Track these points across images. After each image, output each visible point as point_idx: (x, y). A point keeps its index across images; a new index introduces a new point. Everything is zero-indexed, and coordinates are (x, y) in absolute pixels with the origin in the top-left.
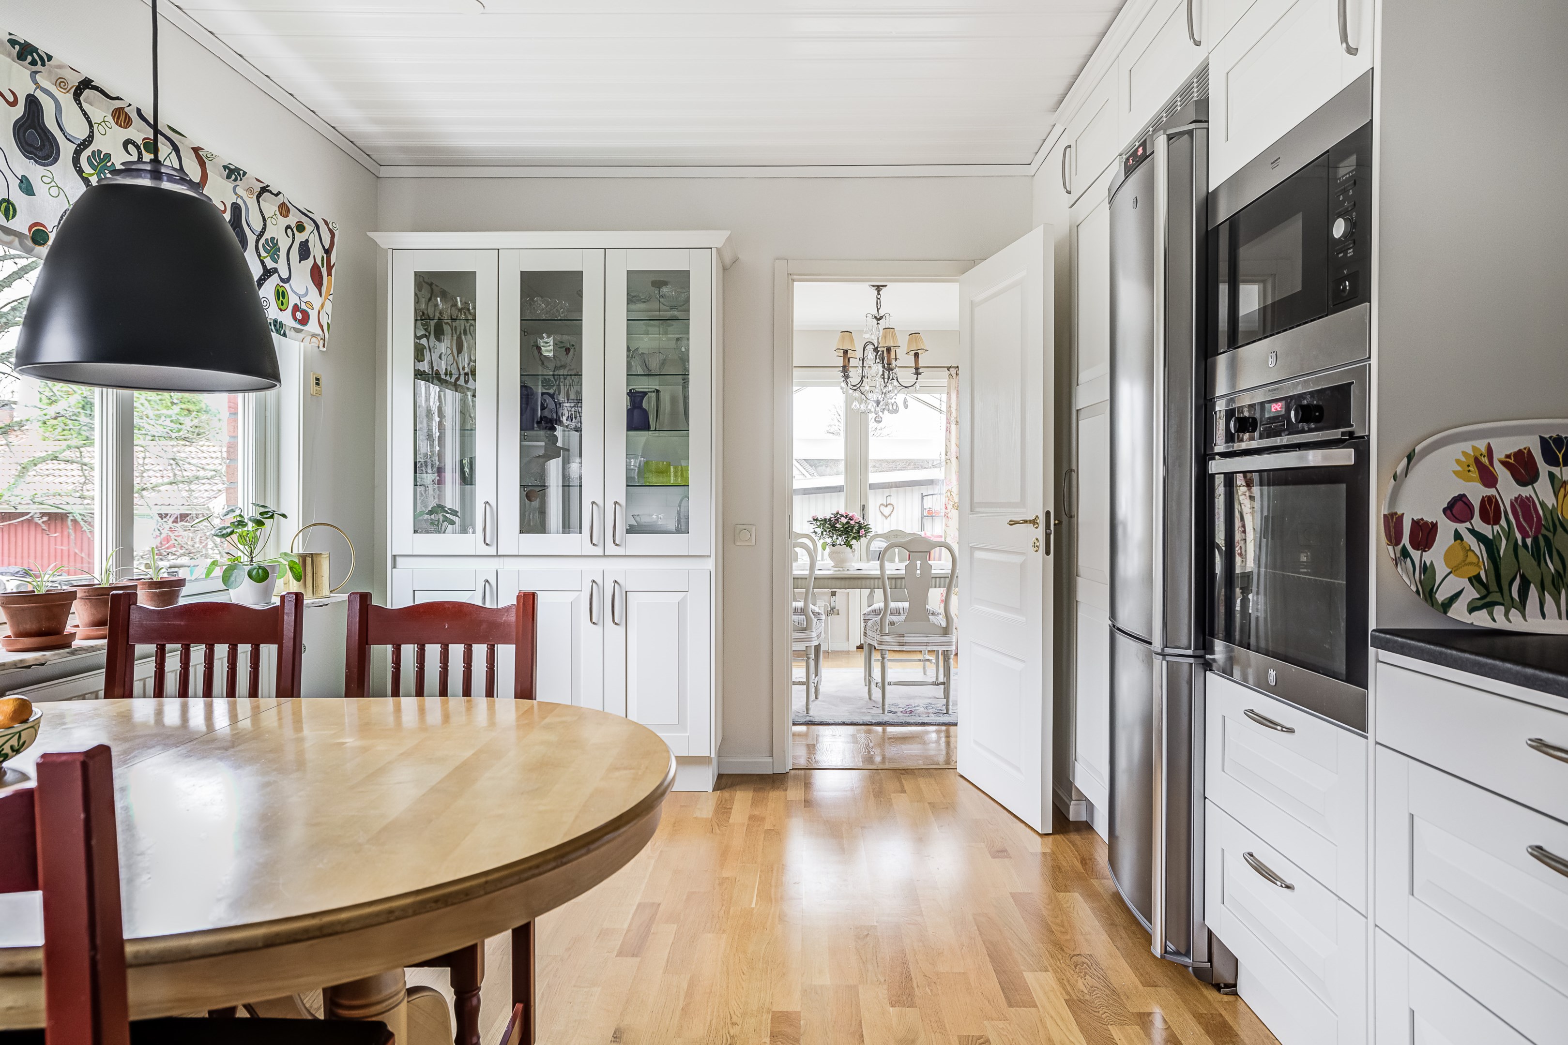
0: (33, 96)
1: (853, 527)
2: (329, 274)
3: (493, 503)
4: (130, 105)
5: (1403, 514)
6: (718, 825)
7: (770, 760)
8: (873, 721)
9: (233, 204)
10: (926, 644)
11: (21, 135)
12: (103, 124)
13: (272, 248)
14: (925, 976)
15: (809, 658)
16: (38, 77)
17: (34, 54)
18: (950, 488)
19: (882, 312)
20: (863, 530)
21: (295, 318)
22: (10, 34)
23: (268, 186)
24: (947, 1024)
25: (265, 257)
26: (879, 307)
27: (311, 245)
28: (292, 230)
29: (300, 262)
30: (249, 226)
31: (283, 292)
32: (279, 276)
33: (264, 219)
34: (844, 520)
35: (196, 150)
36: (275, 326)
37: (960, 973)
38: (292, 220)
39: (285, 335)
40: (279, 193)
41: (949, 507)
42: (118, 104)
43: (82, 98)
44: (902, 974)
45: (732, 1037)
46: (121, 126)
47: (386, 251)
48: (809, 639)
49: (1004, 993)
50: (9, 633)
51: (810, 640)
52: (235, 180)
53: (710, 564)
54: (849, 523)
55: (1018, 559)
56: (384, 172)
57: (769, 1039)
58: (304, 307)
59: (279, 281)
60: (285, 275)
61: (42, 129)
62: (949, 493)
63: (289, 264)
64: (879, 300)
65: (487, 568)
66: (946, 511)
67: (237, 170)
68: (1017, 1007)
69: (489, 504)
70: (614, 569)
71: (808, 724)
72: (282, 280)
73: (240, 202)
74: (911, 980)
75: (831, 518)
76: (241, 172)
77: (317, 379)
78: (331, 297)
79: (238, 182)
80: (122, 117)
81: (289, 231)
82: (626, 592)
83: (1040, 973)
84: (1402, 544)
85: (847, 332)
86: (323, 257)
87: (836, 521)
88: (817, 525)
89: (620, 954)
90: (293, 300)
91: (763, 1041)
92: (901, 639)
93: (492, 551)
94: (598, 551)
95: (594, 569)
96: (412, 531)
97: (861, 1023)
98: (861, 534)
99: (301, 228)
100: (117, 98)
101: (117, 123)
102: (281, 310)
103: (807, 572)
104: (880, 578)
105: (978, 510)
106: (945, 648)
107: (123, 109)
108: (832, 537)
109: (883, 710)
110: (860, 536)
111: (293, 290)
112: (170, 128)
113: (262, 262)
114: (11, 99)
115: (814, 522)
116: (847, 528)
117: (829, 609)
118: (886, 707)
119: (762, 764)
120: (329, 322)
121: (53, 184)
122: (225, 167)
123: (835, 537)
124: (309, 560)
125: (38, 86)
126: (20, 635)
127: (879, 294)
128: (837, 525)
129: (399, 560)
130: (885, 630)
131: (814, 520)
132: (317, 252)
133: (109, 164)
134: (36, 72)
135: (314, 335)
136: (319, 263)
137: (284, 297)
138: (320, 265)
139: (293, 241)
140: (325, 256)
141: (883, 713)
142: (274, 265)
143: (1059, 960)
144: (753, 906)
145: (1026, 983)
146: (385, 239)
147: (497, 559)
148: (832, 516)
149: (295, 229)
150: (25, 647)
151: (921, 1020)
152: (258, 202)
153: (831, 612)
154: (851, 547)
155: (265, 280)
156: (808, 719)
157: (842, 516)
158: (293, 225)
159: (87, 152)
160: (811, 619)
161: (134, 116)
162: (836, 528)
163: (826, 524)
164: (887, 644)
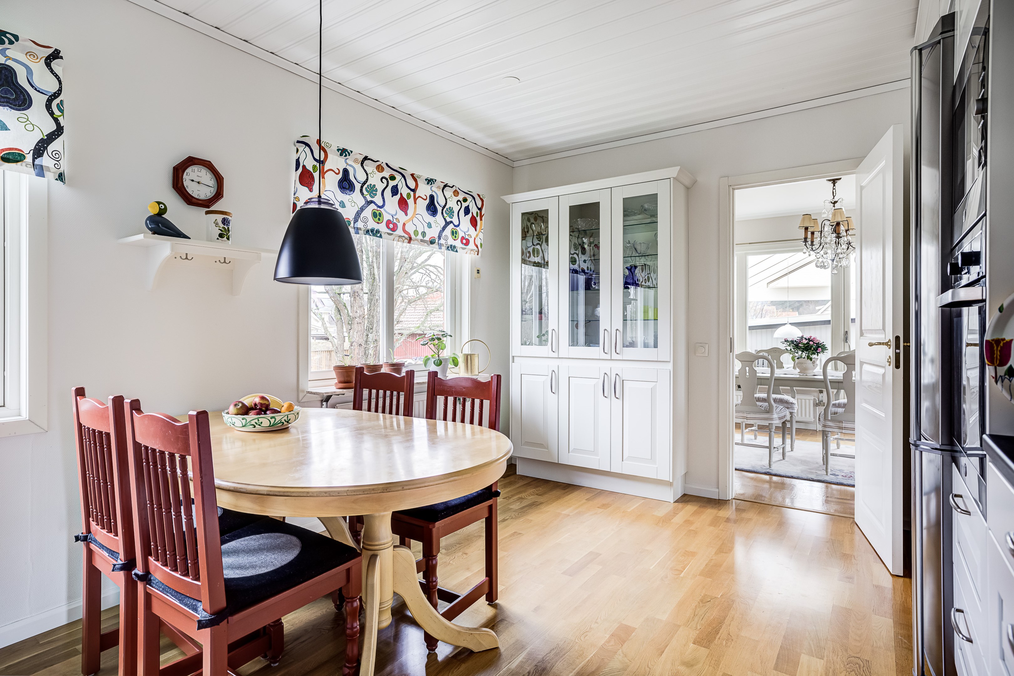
0: (346, 168)
1: (812, 346)
2: (481, 220)
3: (556, 330)
4: (382, 163)
5: (1011, 340)
6: (663, 521)
7: (717, 490)
8: (815, 478)
9: (430, 195)
11: (341, 184)
12: (372, 173)
13: (449, 212)
14: (729, 634)
15: (771, 432)
16: (347, 161)
17: (346, 152)
19: (836, 199)
20: (820, 348)
21: (462, 243)
22: (338, 147)
23: (447, 184)
24: (721, 664)
25: (446, 217)
26: (834, 195)
27: (470, 207)
28: (461, 202)
29: (465, 216)
30: (438, 203)
31: (456, 231)
32: (454, 224)
33: (446, 199)
34: (805, 342)
35: (412, 175)
36: (451, 248)
37: (754, 640)
38: (461, 197)
39: (457, 251)
40: (454, 186)
42: (378, 163)
43: (364, 165)
44: (714, 629)
45: (591, 628)
46: (380, 172)
47: (509, 204)
48: (772, 419)
49: (777, 661)
50: (337, 382)
52: (431, 184)
53: (670, 366)
54: (809, 343)
55: (881, 371)
56: (516, 164)
57: (609, 636)
58: (467, 237)
59: (453, 227)
60: (457, 223)
61: (349, 180)
63: (459, 218)
64: (834, 190)
65: (553, 364)
67: (432, 180)
68: (780, 671)
69: (555, 331)
70: (617, 367)
71: (767, 474)
72: (455, 226)
73: (434, 194)
74: (717, 634)
75: (797, 340)
76: (434, 180)
77: (478, 270)
78: (482, 231)
79: (433, 185)
80: (380, 168)
81: (459, 203)
82: (623, 380)
83: (815, 658)
84: (1008, 365)
85: (807, 214)
86: (477, 212)
87: (800, 342)
88: (788, 345)
89: (564, 573)
90: (461, 234)
91: (605, 636)
93: (555, 355)
94: (608, 357)
95: (606, 366)
96: (520, 344)
97: (667, 646)
98: (818, 351)
99: (465, 200)
100: (378, 161)
101: (378, 171)
102: (455, 240)
103: (769, 375)
104: (823, 381)
105: (865, 335)
107: (380, 165)
108: (798, 353)
109: (827, 472)
111: (461, 230)
112: (400, 168)
113: (445, 219)
114: (337, 172)
115: (785, 343)
116: (808, 346)
117: (817, 402)
118: (829, 470)
119: (711, 492)
120: (482, 243)
121: (353, 201)
122: (426, 180)
123: (800, 352)
124: (469, 357)
125: (347, 164)
126: (340, 382)
127: (834, 186)
128: (800, 345)
129: (515, 358)
130: (828, 417)
131: (786, 341)
132: (474, 210)
133: (374, 189)
134: (347, 159)
135: (472, 250)
136: (475, 215)
137: (456, 234)
138: (476, 216)
139: (461, 207)
140: (479, 211)
141: (827, 475)
142: (451, 220)
143: (838, 655)
144: (651, 568)
145: (799, 661)
146: (509, 199)
147: (558, 360)
148: (799, 339)
149: (462, 202)
150: (340, 387)
151: (706, 656)
152: (443, 191)
153: (819, 404)
154: (811, 359)
155: (446, 227)
156: (768, 470)
157: (805, 339)
158: (461, 199)
159: (366, 186)
160: (772, 406)
161: (385, 166)
162: (800, 346)
163: (793, 344)
164: (830, 427)
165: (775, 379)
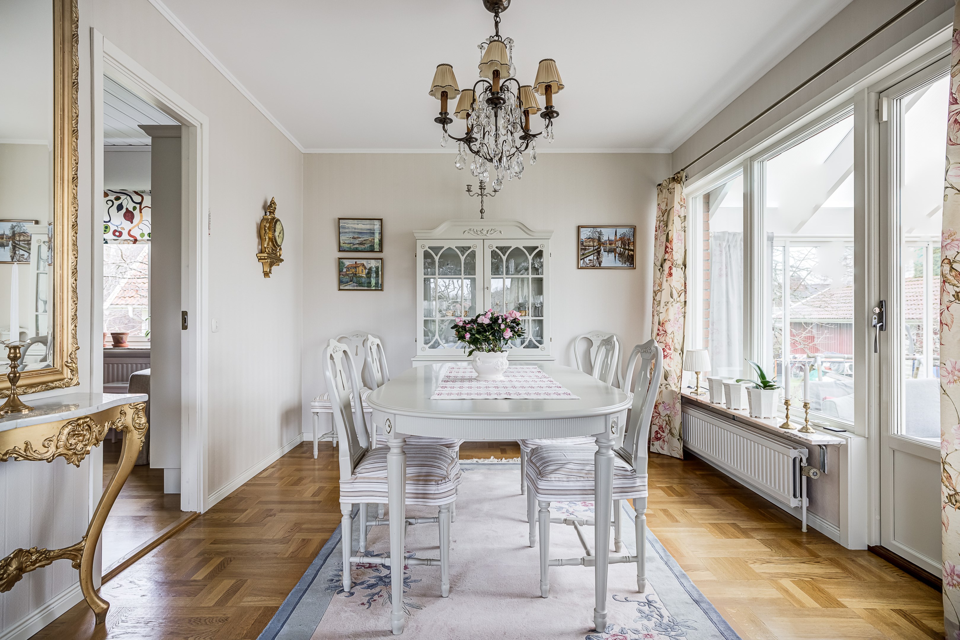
58: (120, 230)
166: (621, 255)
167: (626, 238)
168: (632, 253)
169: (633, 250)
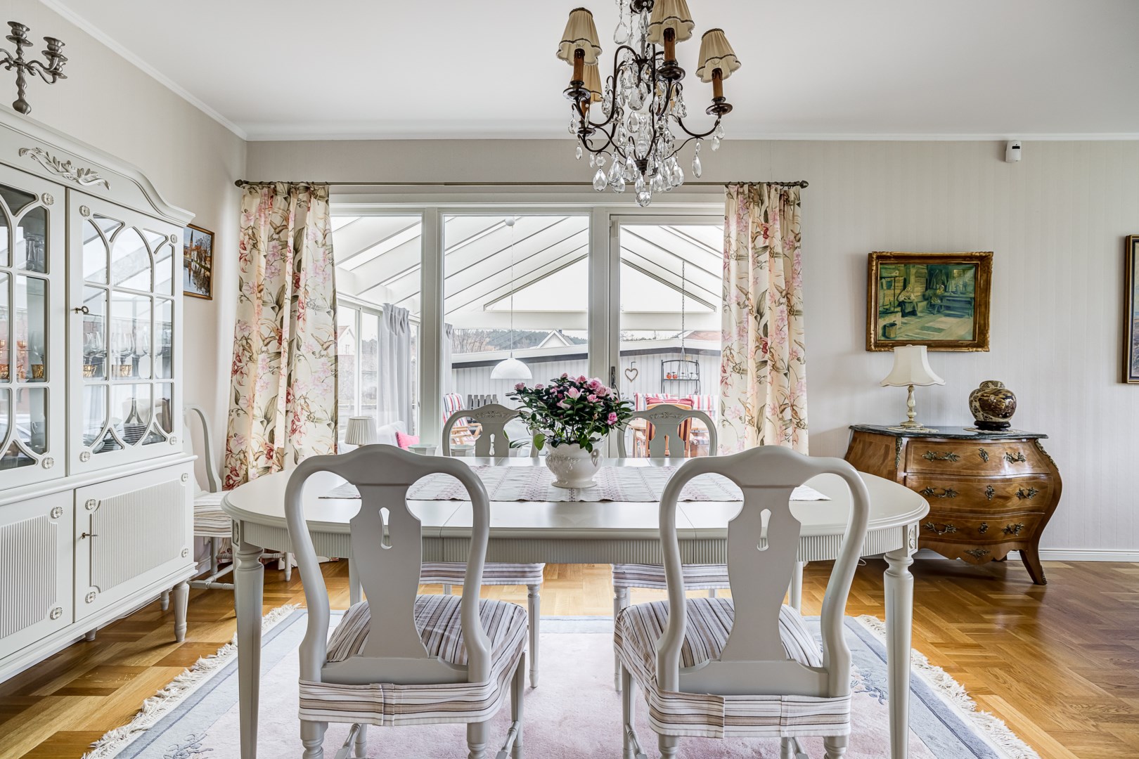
1: (594, 408)
10: (777, 721)
18: (730, 344)
20: (614, 414)
34: (574, 394)
41: (729, 369)
51: (477, 706)
54: (586, 399)
62: (728, 352)
66: (725, 375)
75: (551, 387)
87: (560, 395)
88: (525, 402)
92: (713, 709)
98: (610, 423)
104: (657, 539)
106: (827, 731)
108: (552, 426)
110: (607, 426)
115: (519, 397)
116: (582, 409)
123: (558, 425)
128: (562, 404)
131: (521, 391)
148: (554, 384)
154: (590, 446)
157: (572, 384)
162: (561, 408)
163: (542, 400)
164: (679, 719)
165: (491, 539)
166: (197, 273)
167: (202, 249)
168: (208, 273)
169: (209, 270)
